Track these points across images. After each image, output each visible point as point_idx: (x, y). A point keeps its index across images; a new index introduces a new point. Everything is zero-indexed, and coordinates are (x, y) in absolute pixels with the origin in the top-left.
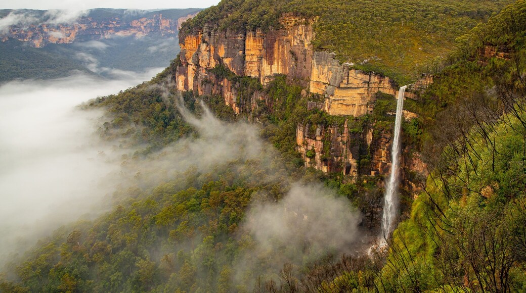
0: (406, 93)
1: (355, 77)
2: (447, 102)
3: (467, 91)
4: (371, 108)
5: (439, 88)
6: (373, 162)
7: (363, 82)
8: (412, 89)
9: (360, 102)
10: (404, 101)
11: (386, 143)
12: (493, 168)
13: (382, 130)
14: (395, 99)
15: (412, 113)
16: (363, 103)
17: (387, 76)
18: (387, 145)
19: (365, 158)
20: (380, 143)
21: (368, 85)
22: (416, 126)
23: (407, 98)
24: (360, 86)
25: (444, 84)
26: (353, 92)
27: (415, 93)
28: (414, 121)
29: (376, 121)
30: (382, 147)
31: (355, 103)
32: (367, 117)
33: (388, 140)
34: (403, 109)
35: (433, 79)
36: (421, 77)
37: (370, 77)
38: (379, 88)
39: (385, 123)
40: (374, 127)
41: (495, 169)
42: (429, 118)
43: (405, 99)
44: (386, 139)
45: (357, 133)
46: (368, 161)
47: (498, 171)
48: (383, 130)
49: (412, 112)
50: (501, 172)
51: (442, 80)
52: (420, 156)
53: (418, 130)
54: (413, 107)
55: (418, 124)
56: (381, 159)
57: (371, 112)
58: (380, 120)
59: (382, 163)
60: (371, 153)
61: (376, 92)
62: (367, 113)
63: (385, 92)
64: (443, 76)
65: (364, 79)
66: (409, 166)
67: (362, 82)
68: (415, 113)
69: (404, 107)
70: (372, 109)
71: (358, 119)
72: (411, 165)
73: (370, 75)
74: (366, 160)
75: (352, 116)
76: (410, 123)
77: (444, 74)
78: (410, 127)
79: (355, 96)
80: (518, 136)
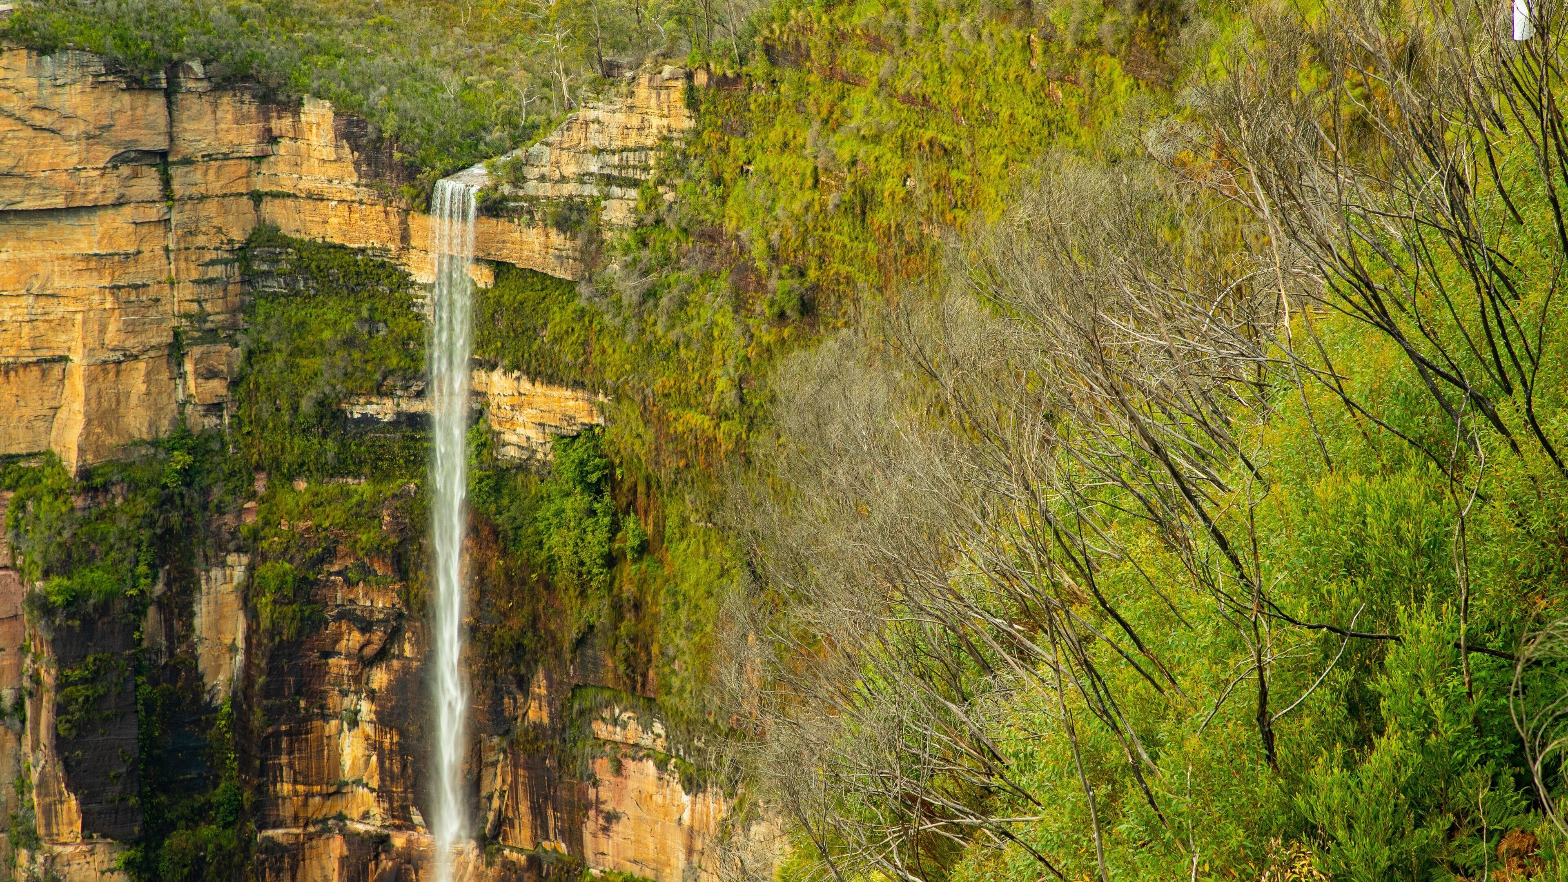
0: (491, 225)
1: (38, 117)
2: (812, 274)
3: (955, 175)
4: (211, 374)
5: (744, 172)
6: (272, 847)
7: (117, 161)
8: (532, 188)
9: (112, 336)
10: (480, 295)
11: (370, 662)
12: (1268, 738)
13: (321, 560)
14: (405, 281)
15: (557, 392)
16: (132, 343)
17: (318, 95)
18: (380, 678)
19: (199, 816)
20: (321, 671)
21: (166, 182)
22: (596, 490)
23: (501, 269)
24: (95, 194)
25: (775, 135)
26: (38, 251)
27: (563, 224)
28: (578, 452)
29: (260, 485)
30: (334, 701)
31: (59, 342)
32: (181, 459)
33: (378, 636)
34: (476, 364)
35: (692, 101)
36: (597, 88)
37: (170, 105)
38: (257, 197)
39: (347, 494)
40: (255, 535)
41: (1281, 751)
42: (696, 419)
43: (484, 277)
44: (366, 627)
45: (104, 608)
46: (229, 839)
47: (1303, 764)
48: (329, 554)
49: (551, 380)
50: (1328, 768)
51: (760, 97)
52: (647, 740)
53: (615, 528)
54: (557, 340)
55: (609, 478)
56: (338, 805)
57: (215, 408)
58: (300, 469)
59: (350, 838)
60: (245, 764)
61: (238, 235)
62: (180, 419)
63: (316, 233)
64: (758, 66)
65: (124, 133)
66: (574, 837)
67: (104, 154)
68: (578, 385)
69: (481, 344)
70: (217, 387)
71: (105, 488)
72: (590, 826)
73: (170, 94)
74: (206, 831)
75: (50, 459)
76: (545, 472)
77: (768, 49)
78: (546, 511)
79: (58, 283)
80: (1408, 479)
